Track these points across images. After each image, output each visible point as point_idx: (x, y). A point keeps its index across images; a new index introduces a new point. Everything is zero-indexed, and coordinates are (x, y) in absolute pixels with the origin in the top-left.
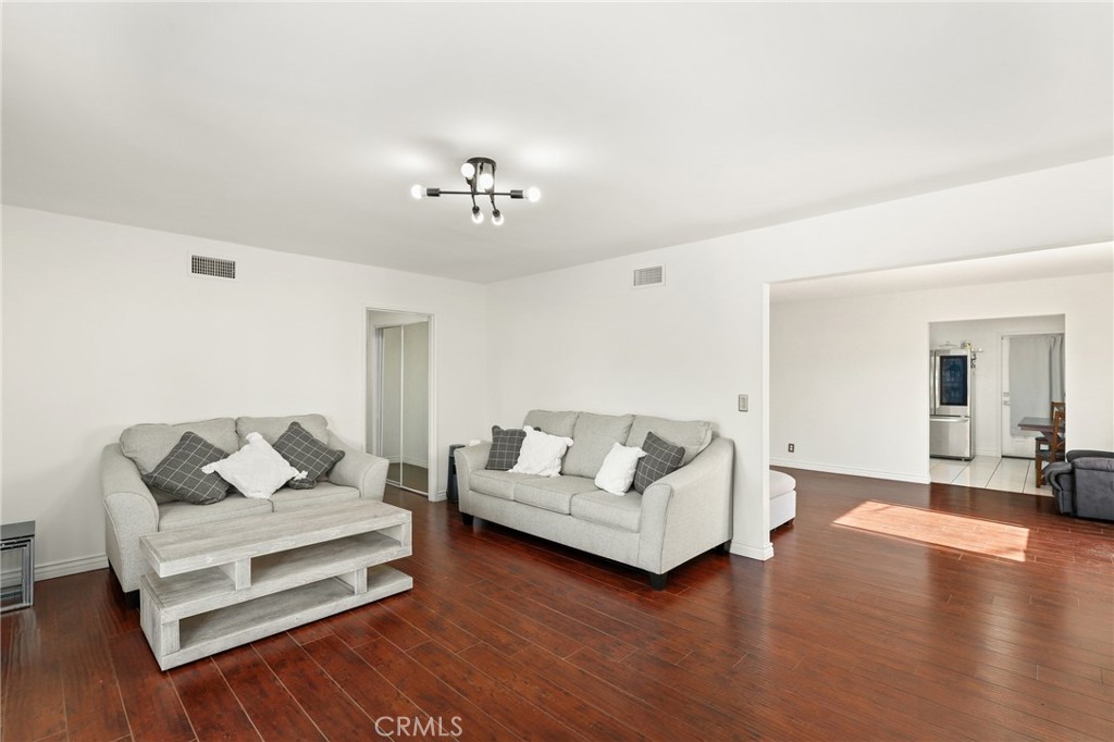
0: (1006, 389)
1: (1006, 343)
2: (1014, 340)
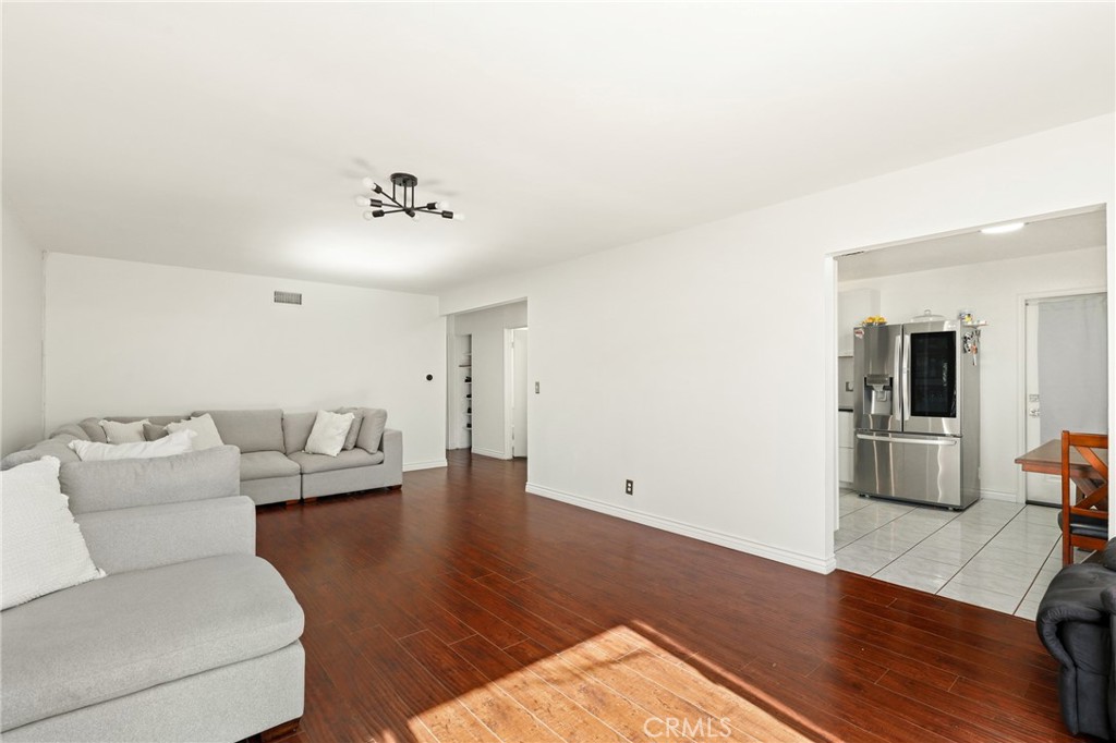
0: (1034, 389)
1: (1033, 311)
2: (1045, 304)
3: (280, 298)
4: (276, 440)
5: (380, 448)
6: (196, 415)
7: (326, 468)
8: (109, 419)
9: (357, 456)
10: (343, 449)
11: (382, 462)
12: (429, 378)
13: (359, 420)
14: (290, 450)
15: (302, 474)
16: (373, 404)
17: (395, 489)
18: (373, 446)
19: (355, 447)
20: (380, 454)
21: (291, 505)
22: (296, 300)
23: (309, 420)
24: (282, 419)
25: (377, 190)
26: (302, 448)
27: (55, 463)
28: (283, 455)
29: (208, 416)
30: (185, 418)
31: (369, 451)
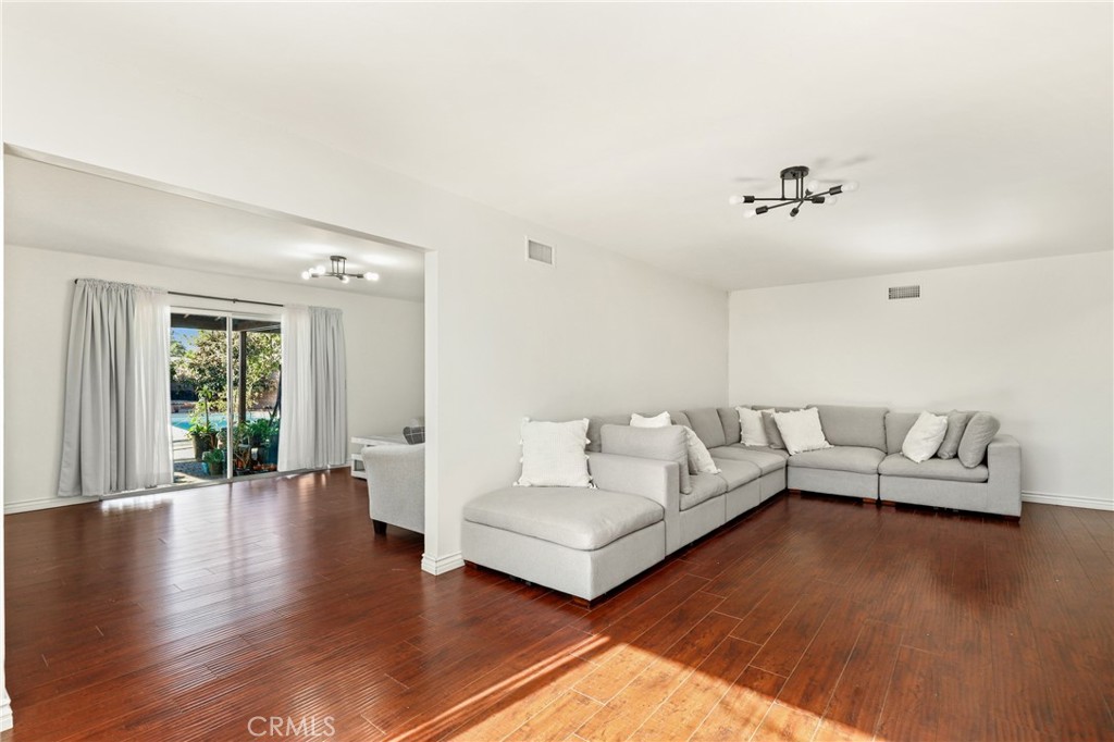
3: (894, 293)
4: (876, 436)
5: (984, 462)
6: (808, 408)
7: (904, 473)
9: (946, 467)
10: (935, 456)
11: (986, 481)
13: (958, 426)
14: (890, 451)
15: (879, 475)
16: (984, 407)
17: (1012, 521)
18: (970, 454)
19: (956, 456)
20: (982, 469)
21: (870, 503)
22: (914, 293)
23: (910, 421)
24: (885, 416)
25: (749, 200)
26: (901, 451)
27: (586, 422)
28: (882, 454)
29: (815, 409)
30: (797, 410)
31: (966, 464)
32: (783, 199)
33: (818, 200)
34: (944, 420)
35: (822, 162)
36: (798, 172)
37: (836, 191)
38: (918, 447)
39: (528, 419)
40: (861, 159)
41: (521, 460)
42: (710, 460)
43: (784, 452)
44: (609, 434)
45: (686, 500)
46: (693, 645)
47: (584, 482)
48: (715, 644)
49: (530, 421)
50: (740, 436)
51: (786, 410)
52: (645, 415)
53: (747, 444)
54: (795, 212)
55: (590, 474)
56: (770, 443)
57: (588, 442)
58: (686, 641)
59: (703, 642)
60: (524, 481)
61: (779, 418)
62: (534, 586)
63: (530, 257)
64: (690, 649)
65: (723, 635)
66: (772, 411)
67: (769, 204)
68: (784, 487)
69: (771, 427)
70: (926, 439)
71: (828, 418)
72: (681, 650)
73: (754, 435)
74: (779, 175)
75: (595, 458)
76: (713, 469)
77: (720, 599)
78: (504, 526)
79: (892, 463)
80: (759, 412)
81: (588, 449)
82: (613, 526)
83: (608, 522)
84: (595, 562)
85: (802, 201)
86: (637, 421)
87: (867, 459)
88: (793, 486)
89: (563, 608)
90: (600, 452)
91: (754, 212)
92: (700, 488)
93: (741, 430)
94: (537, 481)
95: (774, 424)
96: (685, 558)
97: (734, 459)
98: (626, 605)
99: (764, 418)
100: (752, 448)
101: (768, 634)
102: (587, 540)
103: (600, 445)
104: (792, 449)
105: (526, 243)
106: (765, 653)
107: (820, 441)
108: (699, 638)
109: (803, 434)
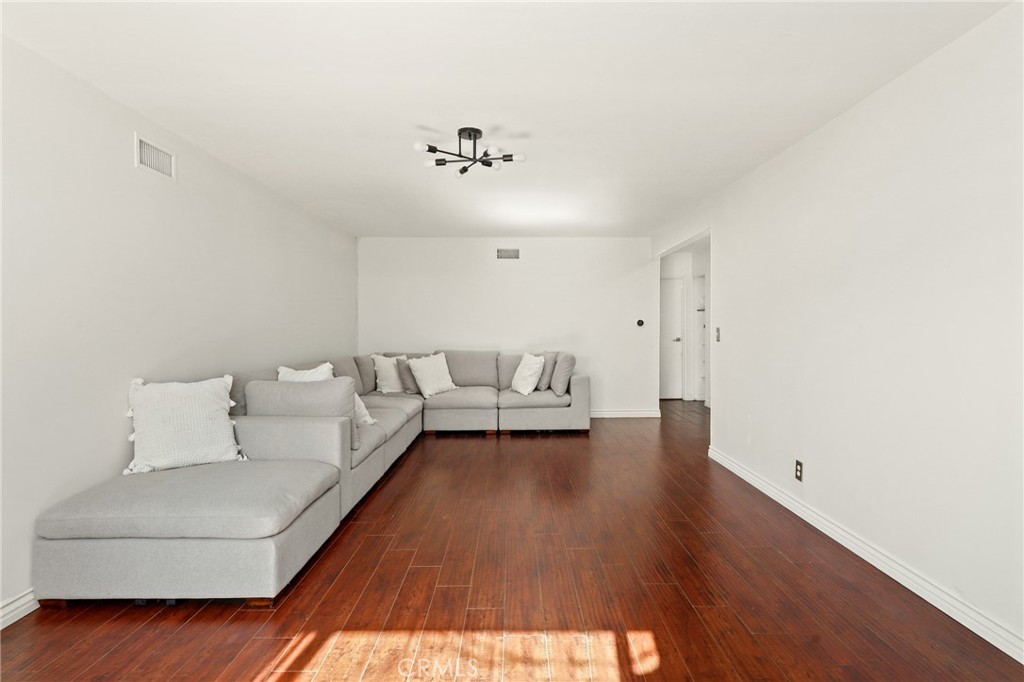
3: (501, 254)
4: (490, 377)
5: (568, 391)
6: (436, 353)
8: (378, 354)
9: (545, 397)
10: (536, 389)
11: (569, 406)
12: (640, 323)
13: (551, 363)
14: (502, 387)
15: (498, 408)
16: (565, 348)
17: (584, 433)
18: (560, 387)
19: (549, 388)
20: (567, 397)
21: (490, 434)
22: (515, 255)
23: (516, 362)
24: (497, 359)
25: (432, 150)
26: (510, 386)
27: (229, 380)
28: (496, 391)
29: (443, 354)
30: (427, 355)
31: (558, 394)
32: (460, 155)
33: (488, 164)
34: (542, 359)
35: (496, 129)
36: (472, 134)
37: (508, 158)
38: (525, 381)
39: (140, 381)
40: (524, 135)
41: (132, 438)
42: (366, 412)
43: (420, 397)
44: (255, 391)
45: (357, 455)
46: (408, 608)
47: (232, 455)
48: (428, 599)
49: (144, 384)
50: (376, 384)
51: (418, 356)
52: (297, 367)
53: (384, 392)
54: (464, 170)
55: (238, 444)
56: (405, 389)
57: (233, 404)
58: (400, 607)
59: (416, 601)
60: (140, 465)
61: (413, 363)
62: (181, 603)
63: (141, 162)
64: (407, 615)
65: (431, 587)
66: (404, 358)
67: (448, 157)
68: (420, 431)
69: (406, 373)
70: (531, 375)
71: (453, 360)
72: (398, 618)
73: (390, 382)
74: (457, 133)
75: (242, 423)
76: (370, 420)
77: (411, 553)
78: (125, 532)
79: (506, 398)
80: (395, 359)
81: (232, 413)
82: (297, 501)
83: (290, 497)
84: (279, 548)
85: (474, 160)
86: (285, 374)
87: (486, 396)
88: (429, 427)
89: (236, 619)
90: (245, 414)
91: (434, 163)
92: (366, 443)
93: (376, 378)
94: (162, 462)
95: (409, 369)
96: (355, 519)
97: (381, 407)
98: (316, 588)
99: (399, 364)
100: (390, 395)
101: (470, 573)
102: (269, 524)
103: (245, 407)
104: (427, 392)
105: (136, 144)
106: (476, 591)
107: (448, 383)
108: (409, 600)
109: (434, 378)
